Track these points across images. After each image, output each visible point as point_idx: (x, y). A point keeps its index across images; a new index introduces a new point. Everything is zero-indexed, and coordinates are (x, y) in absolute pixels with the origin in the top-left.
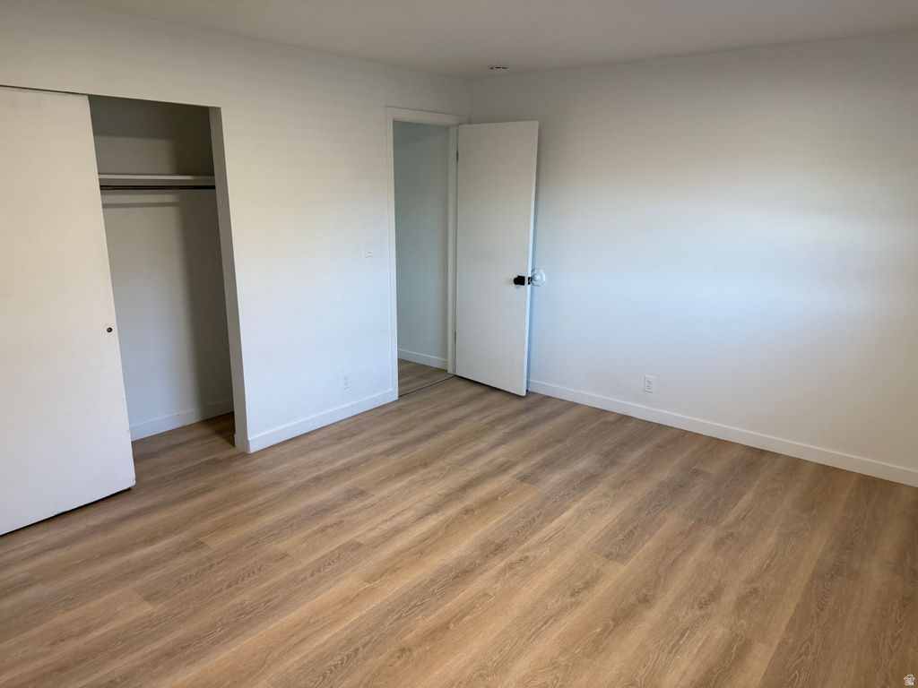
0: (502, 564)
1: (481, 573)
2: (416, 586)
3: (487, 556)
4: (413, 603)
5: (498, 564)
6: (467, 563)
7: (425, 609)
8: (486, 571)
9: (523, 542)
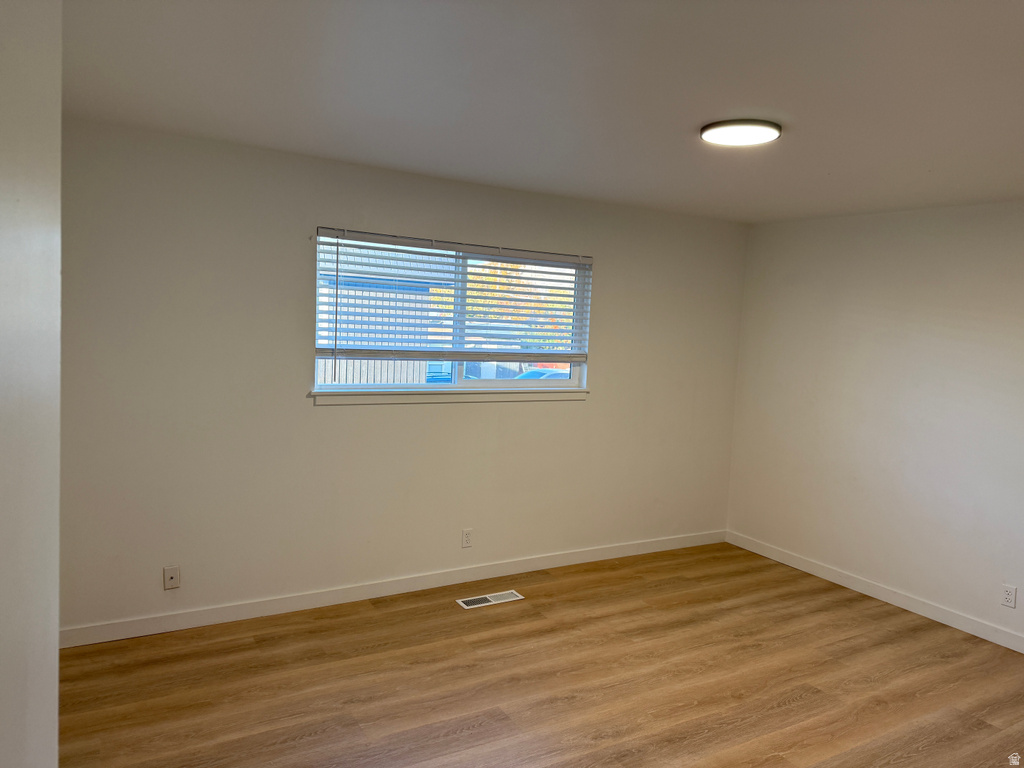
0: (626, 739)
1: (653, 736)
2: (727, 740)
3: (639, 751)
4: (731, 726)
5: (629, 741)
6: (665, 750)
7: (718, 719)
8: (647, 737)
9: (587, 756)
